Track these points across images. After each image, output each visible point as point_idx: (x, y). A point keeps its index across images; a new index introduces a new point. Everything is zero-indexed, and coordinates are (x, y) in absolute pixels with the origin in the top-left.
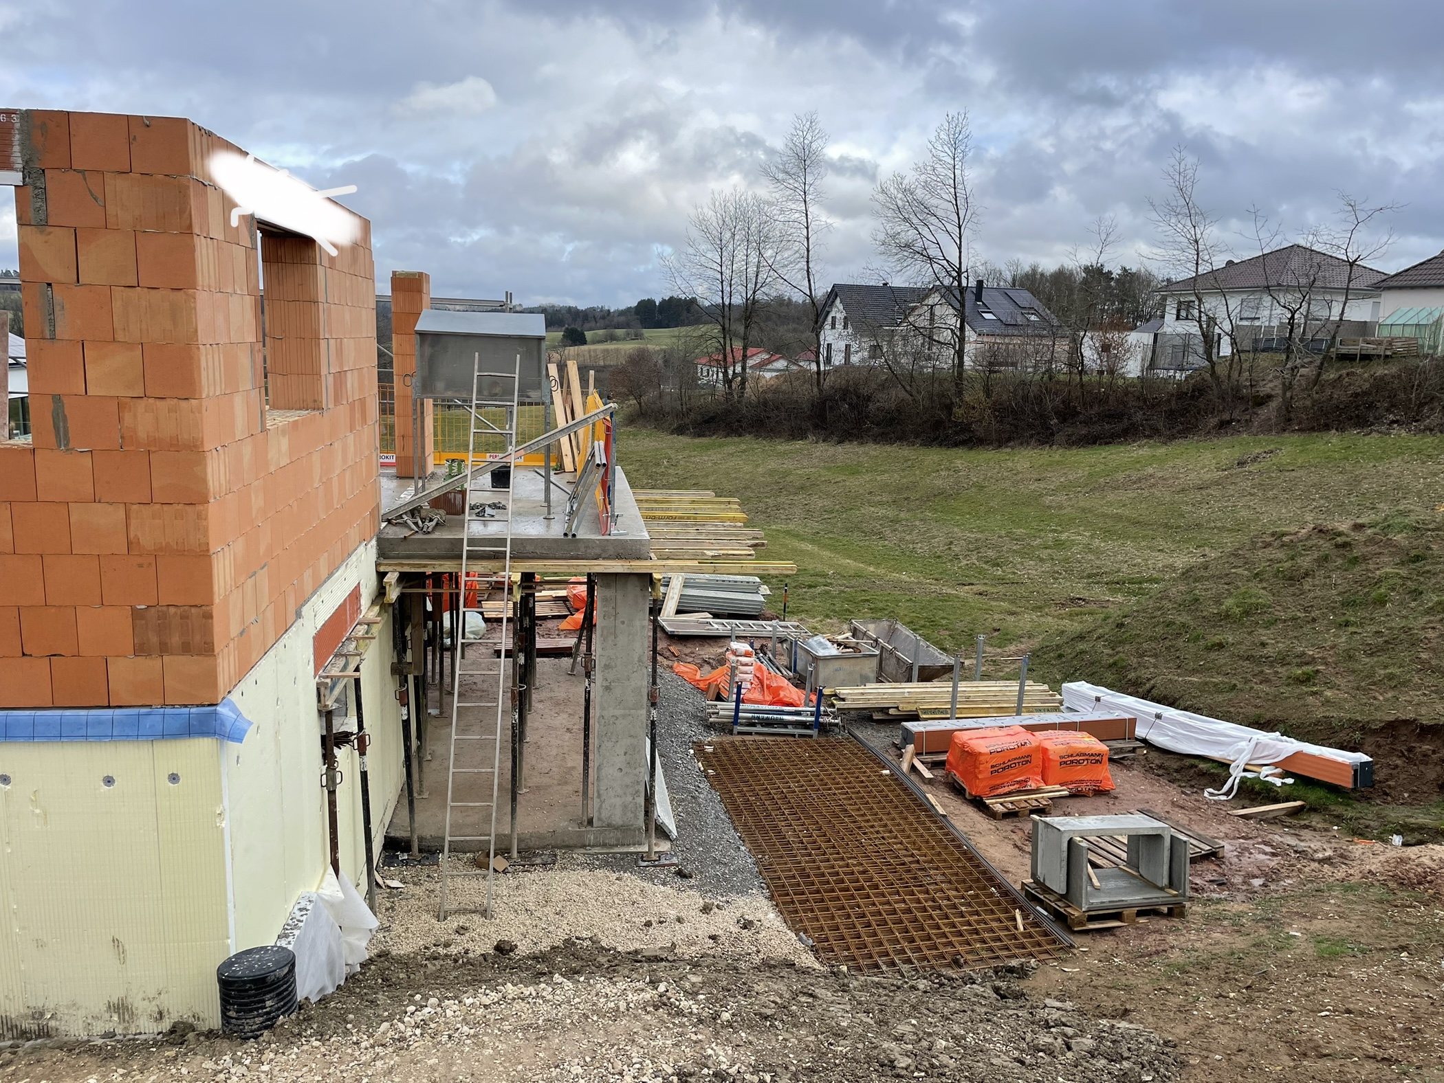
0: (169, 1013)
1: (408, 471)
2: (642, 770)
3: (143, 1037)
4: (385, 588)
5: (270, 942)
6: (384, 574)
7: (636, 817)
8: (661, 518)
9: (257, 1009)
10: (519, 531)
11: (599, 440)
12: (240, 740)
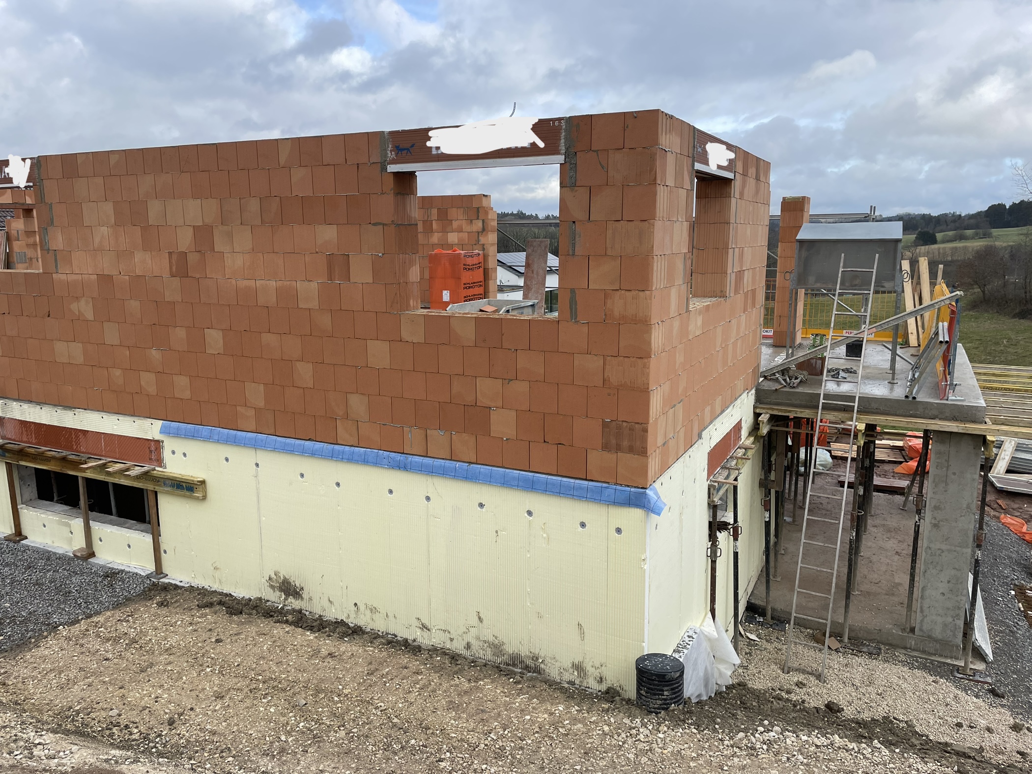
0: (606, 680)
1: (781, 342)
2: (964, 598)
3: (590, 690)
4: (759, 424)
5: (669, 653)
6: (760, 415)
7: (955, 636)
8: (996, 389)
9: (659, 695)
10: (867, 391)
11: (943, 322)
12: (659, 514)
